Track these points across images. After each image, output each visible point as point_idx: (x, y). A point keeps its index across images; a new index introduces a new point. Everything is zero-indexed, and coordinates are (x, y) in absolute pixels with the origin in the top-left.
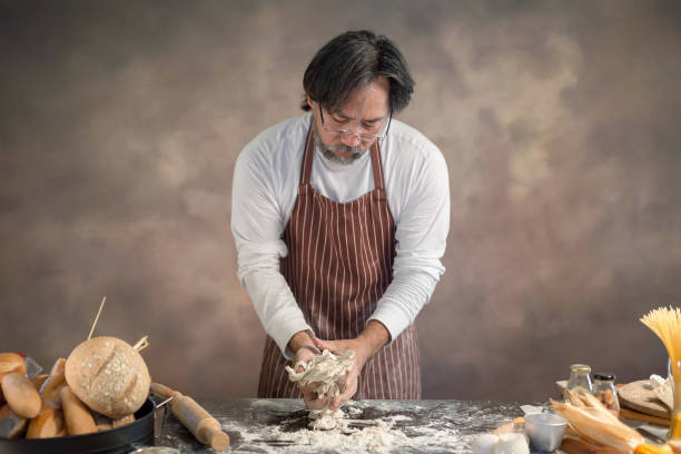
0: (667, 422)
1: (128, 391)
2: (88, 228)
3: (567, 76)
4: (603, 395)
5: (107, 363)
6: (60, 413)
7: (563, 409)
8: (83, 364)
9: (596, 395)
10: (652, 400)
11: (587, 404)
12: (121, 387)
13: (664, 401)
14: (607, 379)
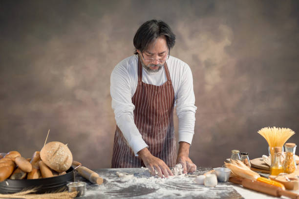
0: (269, 172)
1: (65, 162)
2: (35, 106)
3: (227, 41)
4: (245, 161)
5: (57, 151)
6: (39, 171)
7: (229, 166)
8: (48, 152)
9: (242, 161)
10: (263, 164)
11: (238, 164)
12: (63, 160)
13: (268, 164)
14: (246, 154)
